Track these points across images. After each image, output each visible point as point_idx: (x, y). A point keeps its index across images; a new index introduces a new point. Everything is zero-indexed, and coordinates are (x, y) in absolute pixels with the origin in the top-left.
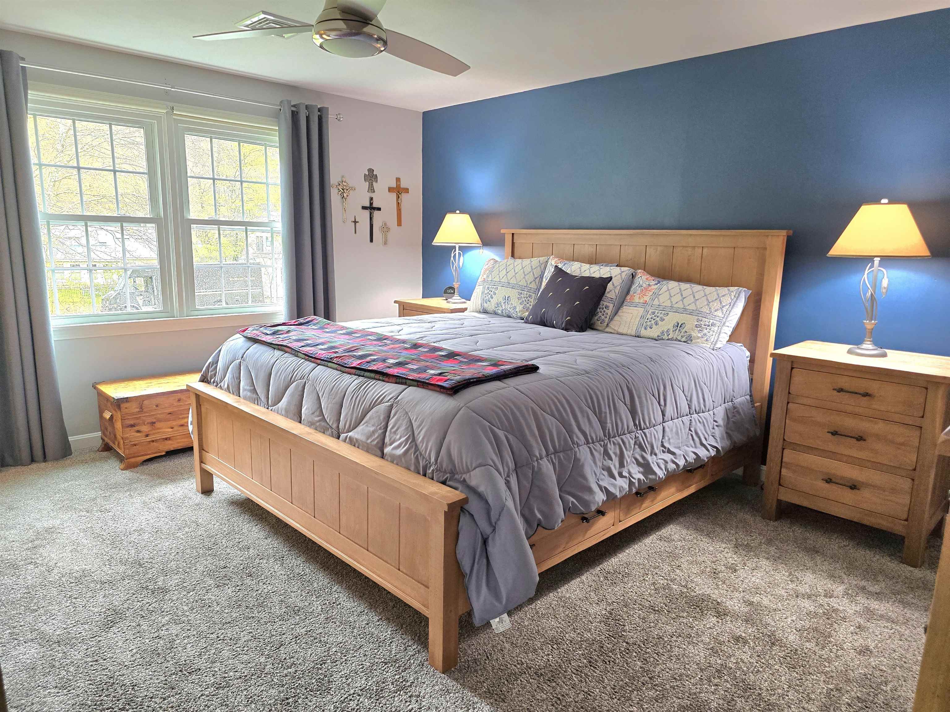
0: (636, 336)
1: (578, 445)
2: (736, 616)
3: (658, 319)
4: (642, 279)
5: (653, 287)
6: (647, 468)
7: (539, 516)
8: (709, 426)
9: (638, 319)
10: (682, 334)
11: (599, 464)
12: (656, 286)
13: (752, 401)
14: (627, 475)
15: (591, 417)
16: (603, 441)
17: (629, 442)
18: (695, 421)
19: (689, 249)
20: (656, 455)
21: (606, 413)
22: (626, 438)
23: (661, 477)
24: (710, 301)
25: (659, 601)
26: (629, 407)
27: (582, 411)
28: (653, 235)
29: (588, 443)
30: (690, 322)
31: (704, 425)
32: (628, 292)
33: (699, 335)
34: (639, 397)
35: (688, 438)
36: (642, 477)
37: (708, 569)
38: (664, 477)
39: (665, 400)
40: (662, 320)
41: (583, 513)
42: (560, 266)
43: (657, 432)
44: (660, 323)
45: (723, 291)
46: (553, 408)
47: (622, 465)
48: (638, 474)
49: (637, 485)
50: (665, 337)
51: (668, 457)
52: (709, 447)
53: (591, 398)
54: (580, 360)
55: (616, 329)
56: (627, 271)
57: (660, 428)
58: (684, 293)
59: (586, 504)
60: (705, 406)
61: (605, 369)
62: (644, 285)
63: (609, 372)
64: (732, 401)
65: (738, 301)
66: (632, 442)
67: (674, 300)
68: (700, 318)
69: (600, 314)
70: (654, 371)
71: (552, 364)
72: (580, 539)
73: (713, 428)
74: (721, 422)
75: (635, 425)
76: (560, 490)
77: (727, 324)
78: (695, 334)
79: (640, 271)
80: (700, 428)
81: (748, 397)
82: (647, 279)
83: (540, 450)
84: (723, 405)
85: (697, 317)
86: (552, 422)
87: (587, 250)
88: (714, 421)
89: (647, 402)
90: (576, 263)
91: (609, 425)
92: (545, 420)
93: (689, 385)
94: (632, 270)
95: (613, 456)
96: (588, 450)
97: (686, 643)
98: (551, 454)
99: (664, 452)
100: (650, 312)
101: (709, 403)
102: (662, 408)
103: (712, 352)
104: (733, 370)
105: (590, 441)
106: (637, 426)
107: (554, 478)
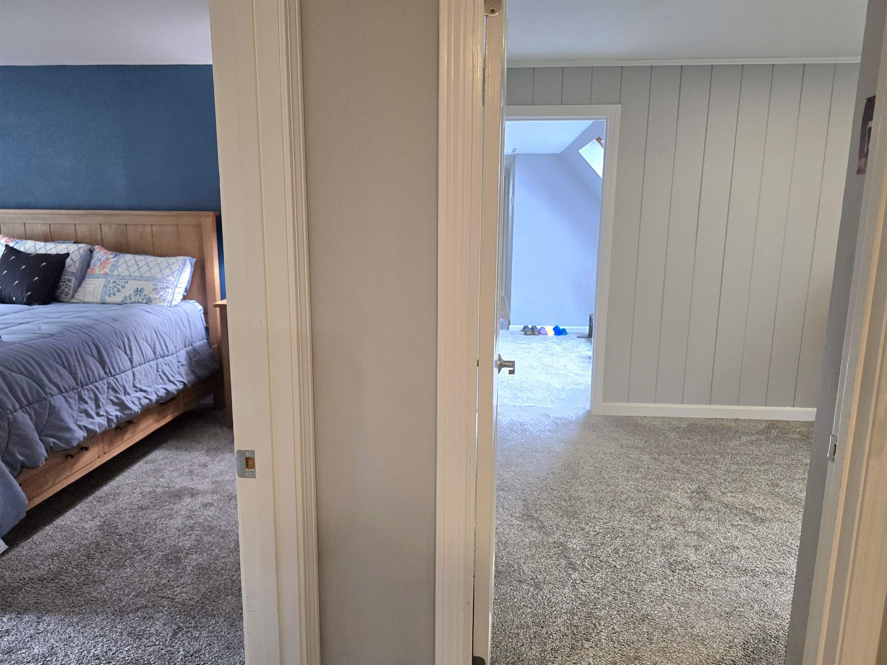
0: (102, 304)
1: (52, 396)
2: (205, 493)
3: (119, 287)
4: (100, 253)
5: (111, 260)
6: (122, 406)
7: (21, 458)
8: (173, 366)
9: (101, 288)
10: (143, 297)
11: (76, 408)
12: (114, 259)
13: (209, 344)
14: (105, 414)
15: (62, 372)
16: (76, 389)
17: (102, 388)
18: (162, 364)
19: (140, 227)
20: (129, 394)
21: (75, 366)
22: (99, 384)
23: (136, 411)
24: (162, 268)
25: (146, 502)
26: (98, 359)
27: (51, 367)
28: (104, 215)
29: (61, 392)
30: (147, 287)
31: (170, 366)
32: (88, 266)
33: (157, 297)
34: (106, 350)
35: (156, 378)
36: (119, 414)
37: (186, 471)
38: (139, 411)
39: (131, 350)
40: (123, 287)
41: (65, 450)
42: (11, 245)
43: (127, 376)
44: (122, 290)
45: (172, 260)
46: (20, 366)
47: (98, 406)
48: (114, 412)
49: (115, 420)
50: (128, 301)
51: (141, 394)
52: (177, 383)
53: (59, 355)
54: (43, 327)
55: (81, 299)
56: (83, 247)
57: (130, 373)
58: (139, 263)
59: (68, 441)
60: (168, 351)
61: (70, 331)
62: (103, 259)
63: (74, 333)
64: (192, 345)
65: (185, 267)
66: (105, 387)
67: (132, 270)
68: (156, 283)
69: (63, 287)
70: (117, 328)
71: (15, 333)
72: (68, 473)
73: (178, 368)
74: (184, 362)
75: (106, 373)
76: (39, 435)
77: (178, 286)
78: (153, 296)
79: (97, 246)
80: (166, 369)
81: (205, 341)
82: (105, 253)
83: (13, 404)
84: (185, 349)
85: (153, 283)
86: (23, 380)
87: (40, 228)
88: (179, 362)
89: (114, 353)
90: (29, 241)
91: (80, 375)
92: (13, 377)
93: (151, 336)
94: (89, 247)
95: (89, 401)
96: (62, 398)
97: (168, 520)
98: (25, 406)
99: (136, 391)
100: (111, 282)
101: (171, 348)
102: (129, 356)
103: (169, 308)
104: (189, 321)
105: (63, 390)
106: (109, 374)
107: (32, 425)
